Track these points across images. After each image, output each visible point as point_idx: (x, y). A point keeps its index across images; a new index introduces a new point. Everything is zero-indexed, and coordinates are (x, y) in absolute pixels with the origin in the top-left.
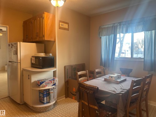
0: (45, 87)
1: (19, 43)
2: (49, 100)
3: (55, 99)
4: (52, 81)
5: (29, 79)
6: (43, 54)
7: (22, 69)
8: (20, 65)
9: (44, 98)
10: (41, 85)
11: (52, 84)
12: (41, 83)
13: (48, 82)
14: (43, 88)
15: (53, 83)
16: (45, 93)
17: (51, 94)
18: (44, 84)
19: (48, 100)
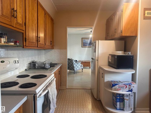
0: (118, 90)
1: (97, 42)
2: (123, 108)
3: (131, 109)
4: (128, 86)
5: (102, 77)
6: (121, 52)
7: (99, 67)
8: (98, 62)
9: (116, 102)
10: (113, 88)
11: (127, 89)
12: (114, 85)
13: (122, 85)
14: (115, 90)
15: (129, 88)
16: (119, 98)
17: (125, 101)
18: (117, 87)
19: (122, 106)
